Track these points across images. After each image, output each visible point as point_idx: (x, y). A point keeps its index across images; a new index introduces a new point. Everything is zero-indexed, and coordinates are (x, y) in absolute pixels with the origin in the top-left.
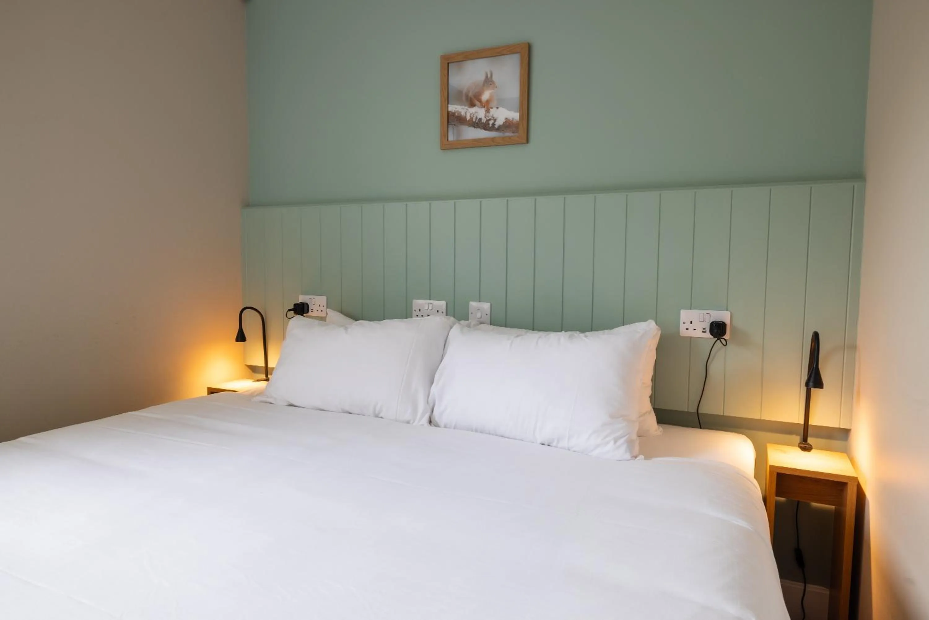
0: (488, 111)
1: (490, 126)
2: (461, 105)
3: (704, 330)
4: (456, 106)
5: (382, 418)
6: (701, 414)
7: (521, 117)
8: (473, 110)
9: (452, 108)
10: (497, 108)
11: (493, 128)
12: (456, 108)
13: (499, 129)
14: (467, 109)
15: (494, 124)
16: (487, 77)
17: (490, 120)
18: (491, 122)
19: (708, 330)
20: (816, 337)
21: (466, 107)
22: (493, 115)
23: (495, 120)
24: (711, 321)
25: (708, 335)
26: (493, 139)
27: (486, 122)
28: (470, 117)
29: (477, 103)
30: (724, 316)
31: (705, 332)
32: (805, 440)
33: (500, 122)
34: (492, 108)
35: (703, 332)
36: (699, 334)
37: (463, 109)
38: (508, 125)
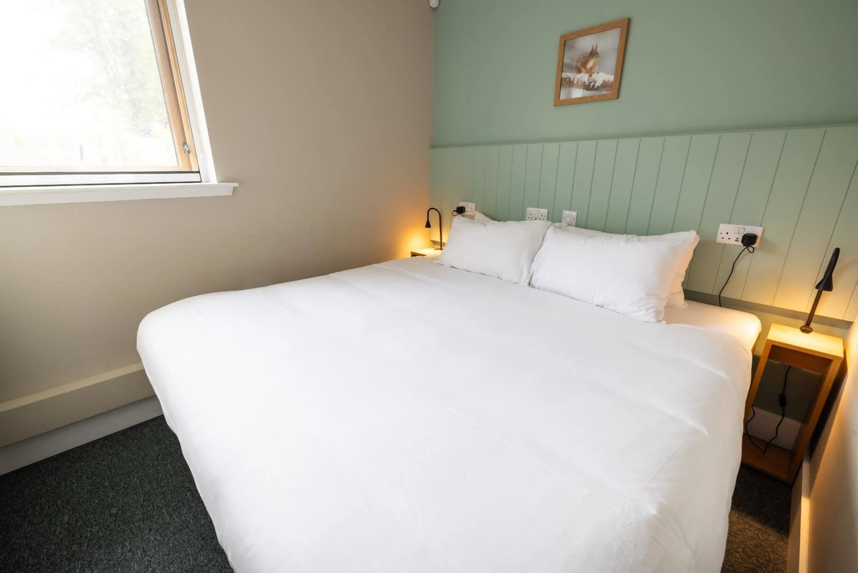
0: (590, 76)
1: (591, 87)
2: (571, 72)
3: (738, 240)
4: (567, 74)
5: (501, 279)
6: (722, 297)
7: (615, 79)
8: (579, 76)
9: (564, 75)
10: (598, 73)
11: (593, 88)
12: (567, 75)
13: (598, 89)
14: (575, 75)
15: (594, 86)
16: (593, 49)
17: (591, 82)
18: (592, 84)
19: (740, 240)
20: (837, 252)
21: (575, 74)
22: (594, 78)
23: (595, 83)
24: (745, 233)
25: (740, 243)
26: (592, 97)
27: (588, 84)
28: (577, 81)
29: (583, 70)
30: (757, 231)
31: (738, 241)
32: (808, 324)
33: (598, 84)
34: (594, 73)
35: (736, 241)
36: (732, 242)
37: (572, 75)
38: (605, 85)
